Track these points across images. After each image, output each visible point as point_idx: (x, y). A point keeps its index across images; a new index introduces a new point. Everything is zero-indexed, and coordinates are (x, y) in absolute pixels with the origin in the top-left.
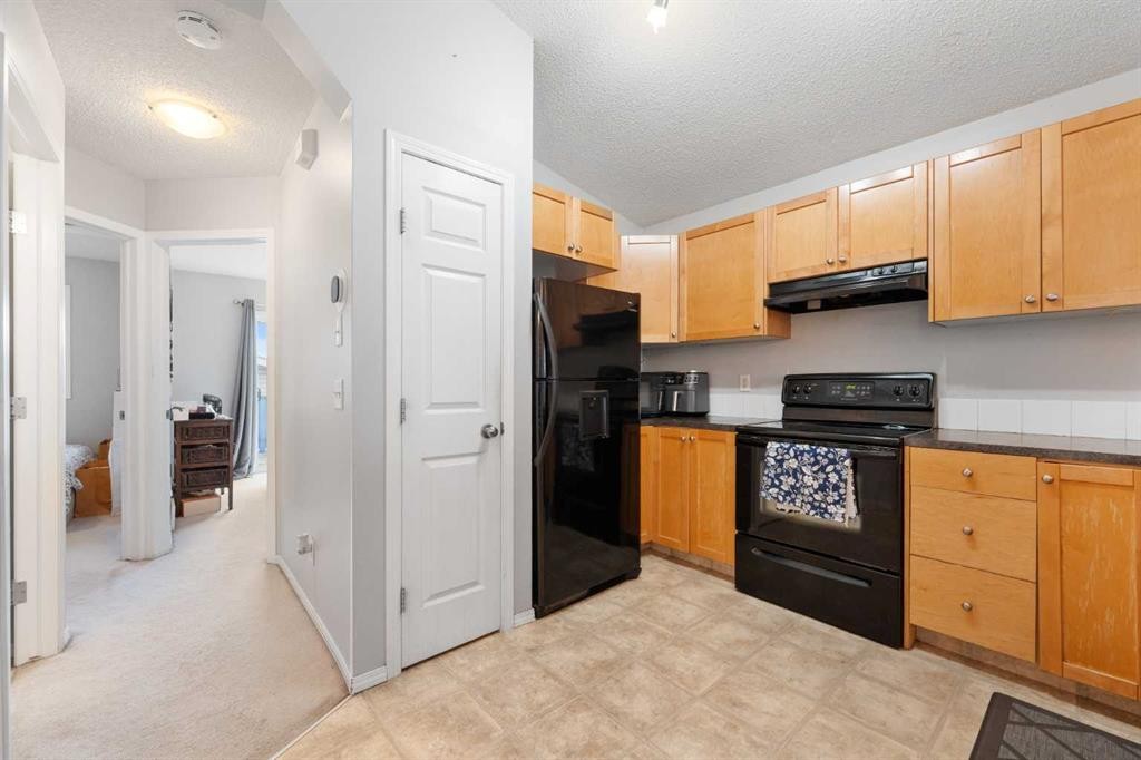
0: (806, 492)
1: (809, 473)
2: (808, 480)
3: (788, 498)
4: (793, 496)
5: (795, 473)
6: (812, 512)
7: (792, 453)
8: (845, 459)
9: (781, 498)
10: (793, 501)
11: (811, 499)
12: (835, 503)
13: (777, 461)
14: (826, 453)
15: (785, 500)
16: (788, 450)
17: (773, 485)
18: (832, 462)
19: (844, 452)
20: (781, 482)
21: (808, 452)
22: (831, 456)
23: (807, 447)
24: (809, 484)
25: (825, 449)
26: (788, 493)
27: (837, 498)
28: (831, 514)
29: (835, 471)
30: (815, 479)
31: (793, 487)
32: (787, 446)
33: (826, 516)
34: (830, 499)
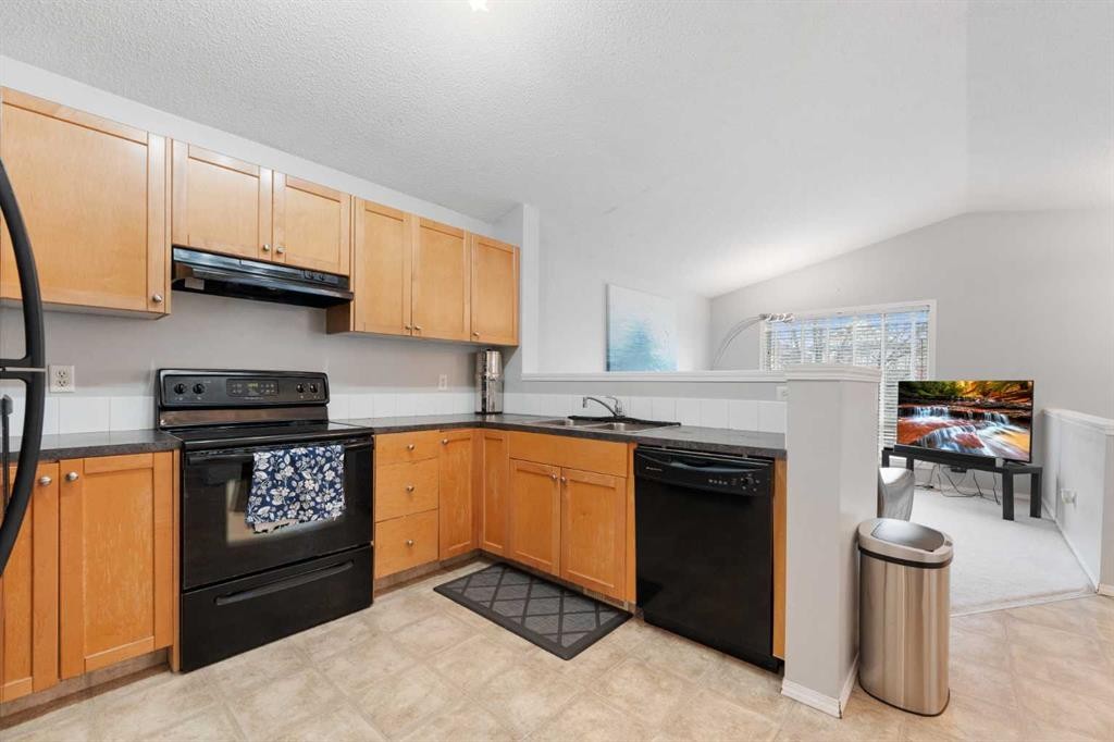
0: (308, 497)
1: (309, 477)
2: (310, 485)
3: (280, 513)
4: (286, 509)
5: (289, 483)
6: (315, 517)
7: (287, 459)
8: (341, 454)
9: (272, 516)
10: (285, 514)
11: (312, 504)
12: (332, 499)
13: (268, 473)
14: (324, 452)
15: (276, 516)
16: (283, 457)
17: (264, 504)
18: (329, 460)
19: (339, 448)
20: (272, 497)
21: (306, 455)
22: (328, 454)
23: (302, 451)
24: (311, 488)
25: (322, 449)
26: (279, 508)
27: (333, 495)
28: (329, 512)
29: (331, 468)
30: (315, 481)
31: (287, 498)
32: (281, 453)
33: (326, 515)
34: (327, 498)
